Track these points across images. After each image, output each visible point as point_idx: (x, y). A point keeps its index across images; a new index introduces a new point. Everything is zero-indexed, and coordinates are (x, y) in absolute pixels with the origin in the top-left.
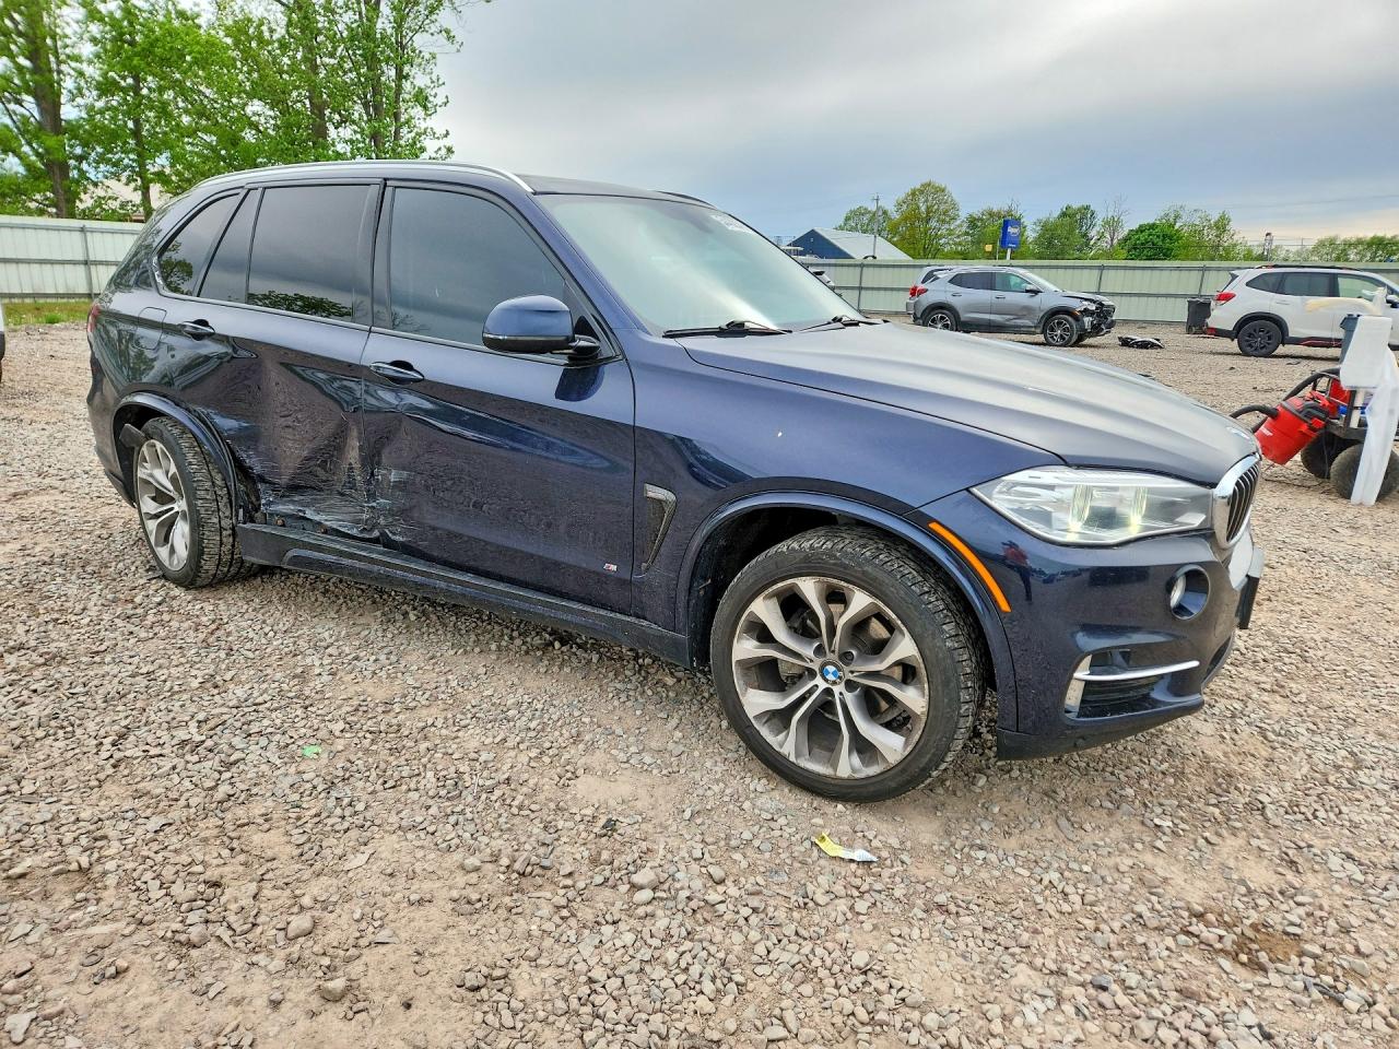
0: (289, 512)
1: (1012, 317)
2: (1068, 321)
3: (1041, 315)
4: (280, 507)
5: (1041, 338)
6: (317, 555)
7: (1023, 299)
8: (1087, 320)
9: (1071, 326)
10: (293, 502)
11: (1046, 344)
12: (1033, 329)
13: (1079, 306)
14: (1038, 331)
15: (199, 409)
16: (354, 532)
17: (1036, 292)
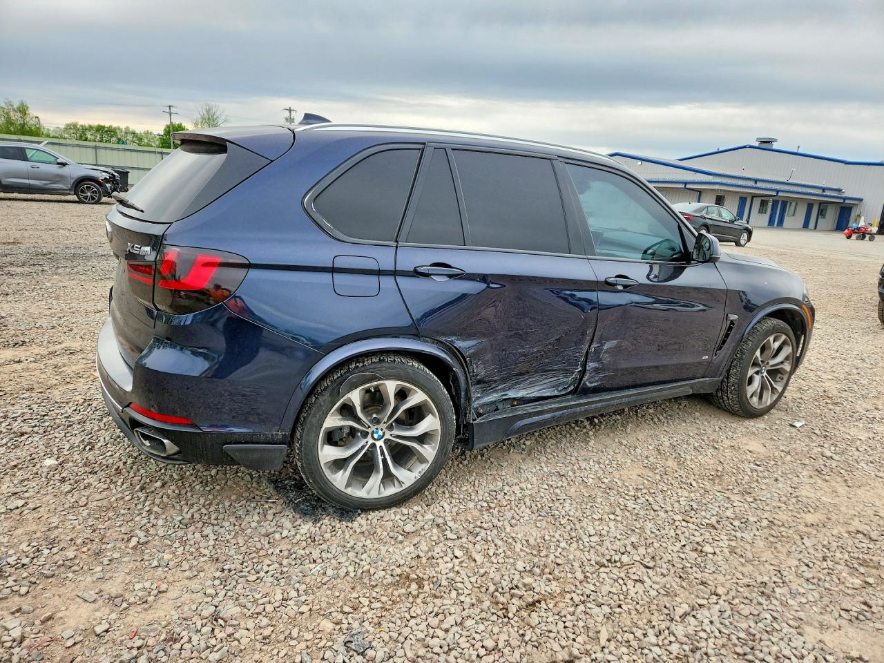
0: (494, 399)
1: (48, 182)
2: (95, 186)
3: (72, 181)
4: (486, 399)
5: (75, 198)
6: (536, 419)
7: (54, 169)
8: (108, 185)
9: (98, 190)
10: (496, 391)
11: (80, 202)
12: (68, 192)
13: (102, 176)
14: (73, 192)
15: (443, 339)
16: (556, 393)
17: (64, 164)
